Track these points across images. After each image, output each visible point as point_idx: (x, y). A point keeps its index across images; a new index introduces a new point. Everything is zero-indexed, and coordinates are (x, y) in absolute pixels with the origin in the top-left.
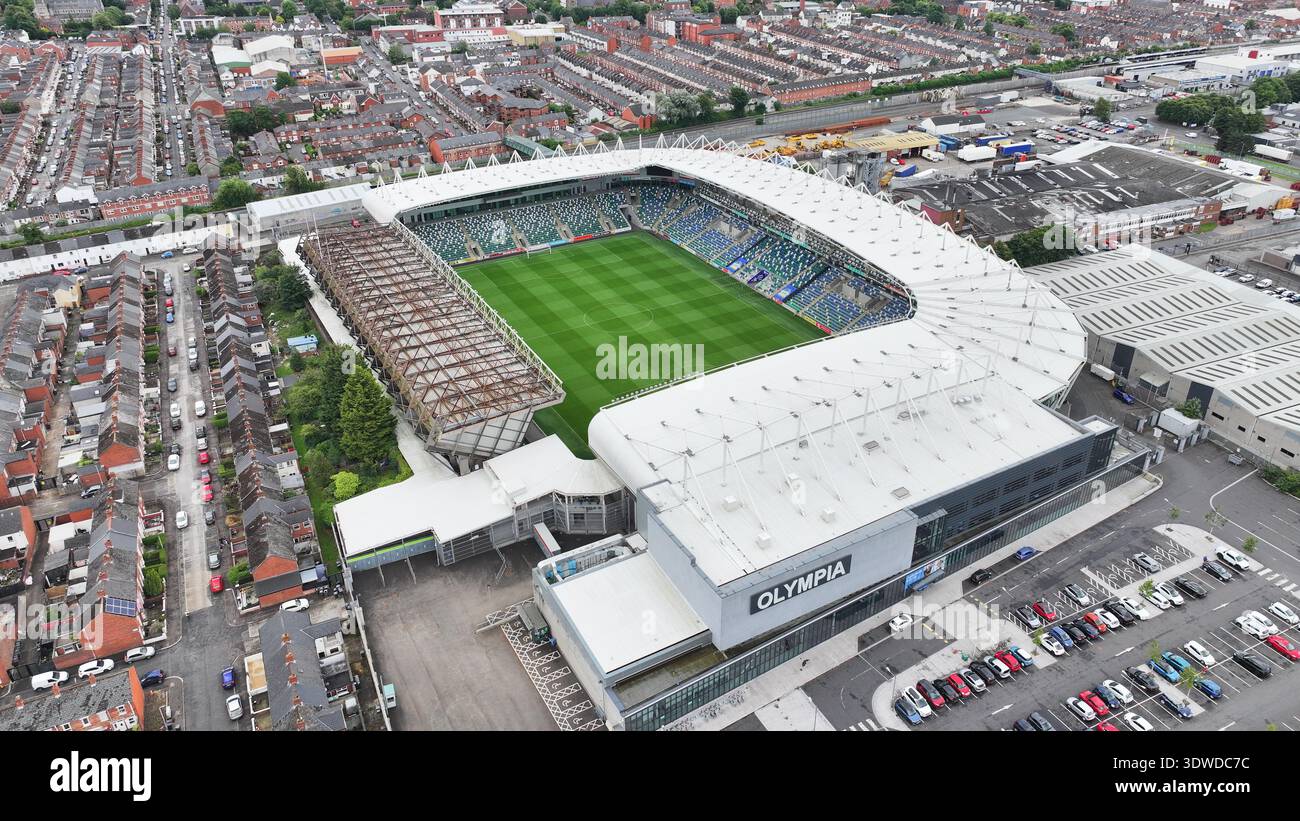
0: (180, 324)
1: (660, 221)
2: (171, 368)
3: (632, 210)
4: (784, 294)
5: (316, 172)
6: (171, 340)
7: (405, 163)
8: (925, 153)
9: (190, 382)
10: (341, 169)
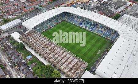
0: (2, 57)
1: (66, 19)
2: (7, 68)
3: (61, 17)
4: (91, 30)
5: (7, 17)
6: (3, 62)
7: (21, 13)
8: (90, 1)
9: (13, 71)
10: (11, 16)
